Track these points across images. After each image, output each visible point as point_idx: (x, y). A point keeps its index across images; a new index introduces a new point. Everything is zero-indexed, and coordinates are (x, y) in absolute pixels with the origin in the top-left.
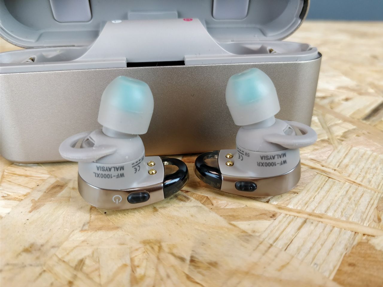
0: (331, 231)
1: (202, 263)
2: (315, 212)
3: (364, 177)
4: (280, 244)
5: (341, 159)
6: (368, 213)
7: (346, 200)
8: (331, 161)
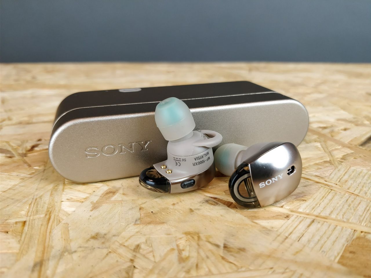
0: (335, 228)
1: (232, 248)
2: (321, 214)
3: (361, 190)
4: (294, 236)
5: (341, 176)
6: (365, 216)
7: (346, 207)
8: (333, 178)
